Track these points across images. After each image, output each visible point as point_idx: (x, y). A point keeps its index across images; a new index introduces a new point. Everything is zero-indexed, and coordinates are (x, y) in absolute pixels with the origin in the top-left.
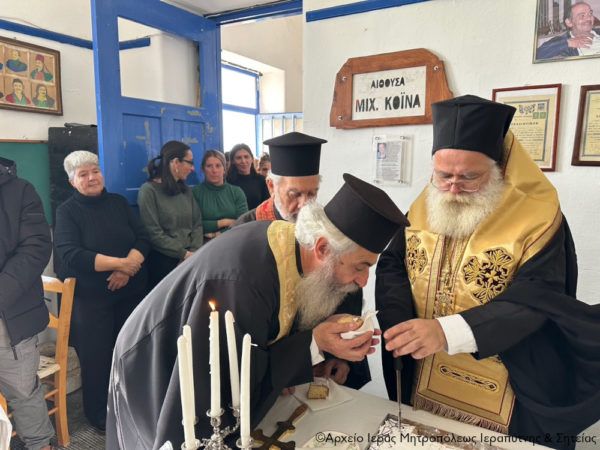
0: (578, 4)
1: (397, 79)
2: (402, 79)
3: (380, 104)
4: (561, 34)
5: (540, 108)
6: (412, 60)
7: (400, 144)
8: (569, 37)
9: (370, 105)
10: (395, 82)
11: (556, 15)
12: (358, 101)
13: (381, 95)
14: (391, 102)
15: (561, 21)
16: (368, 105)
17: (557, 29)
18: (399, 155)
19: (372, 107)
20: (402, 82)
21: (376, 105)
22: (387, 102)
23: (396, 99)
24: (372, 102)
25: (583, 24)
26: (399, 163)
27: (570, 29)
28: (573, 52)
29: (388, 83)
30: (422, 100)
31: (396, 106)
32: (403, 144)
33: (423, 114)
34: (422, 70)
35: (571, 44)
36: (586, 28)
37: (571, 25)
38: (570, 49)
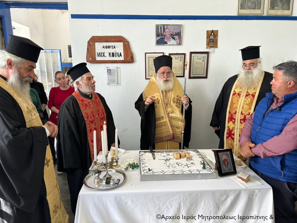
0: (166, 28)
1: (112, 46)
2: (114, 46)
3: (107, 54)
4: (163, 37)
6: (118, 40)
7: (116, 70)
8: (165, 38)
9: (103, 55)
10: (112, 47)
11: (161, 31)
12: (98, 53)
13: (107, 51)
14: (111, 54)
15: (163, 33)
17: (162, 35)
18: (116, 74)
20: (115, 47)
21: (105, 55)
23: (113, 53)
25: (168, 35)
26: (116, 77)
27: (165, 36)
28: (166, 43)
29: (109, 47)
30: (122, 54)
31: (113, 56)
32: (117, 70)
33: (123, 60)
34: (122, 44)
35: (166, 40)
36: (169, 36)
37: (165, 35)
38: (165, 42)
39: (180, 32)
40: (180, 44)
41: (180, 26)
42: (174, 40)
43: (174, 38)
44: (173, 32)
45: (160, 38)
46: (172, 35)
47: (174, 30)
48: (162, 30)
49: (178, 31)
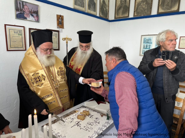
0: (25, 5)
4: (22, 12)
5: (20, 32)
8: (24, 14)
11: (20, 7)
15: (22, 8)
17: (21, 11)
25: (27, 11)
27: (24, 12)
35: (25, 16)
36: (28, 12)
37: (24, 10)
38: (25, 17)
39: (38, 11)
40: (38, 21)
41: (37, 6)
42: (32, 17)
43: (32, 16)
44: (31, 10)
45: (19, 13)
46: (30, 12)
47: (32, 8)
48: (22, 6)
49: (35, 10)
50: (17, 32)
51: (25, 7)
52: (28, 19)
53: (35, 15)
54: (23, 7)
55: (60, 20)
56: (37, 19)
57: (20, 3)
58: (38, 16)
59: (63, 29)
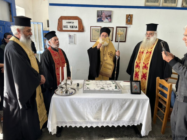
2: (73, 22)
3: (69, 27)
4: (101, 17)
5: (98, 30)
6: (75, 18)
11: (100, 14)
12: (64, 26)
13: (69, 25)
16: (66, 27)
18: (74, 38)
19: (67, 27)
21: (68, 27)
22: (70, 27)
23: (72, 26)
24: (67, 26)
26: (74, 40)
28: (103, 21)
29: (70, 22)
30: (78, 27)
31: (72, 28)
32: (74, 36)
33: (78, 30)
34: (77, 21)
36: (104, 17)
39: (111, 15)
40: (110, 22)
41: (111, 11)
43: (107, 18)
44: (107, 15)
50: (96, 31)
51: (103, 14)
52: (104, 21)
53: (109, 18)
54: (102, 14)
55: (129, 18)
56: (110, 21)
57: (100, 12)
58: (111, 18)
59: (131, 25)
